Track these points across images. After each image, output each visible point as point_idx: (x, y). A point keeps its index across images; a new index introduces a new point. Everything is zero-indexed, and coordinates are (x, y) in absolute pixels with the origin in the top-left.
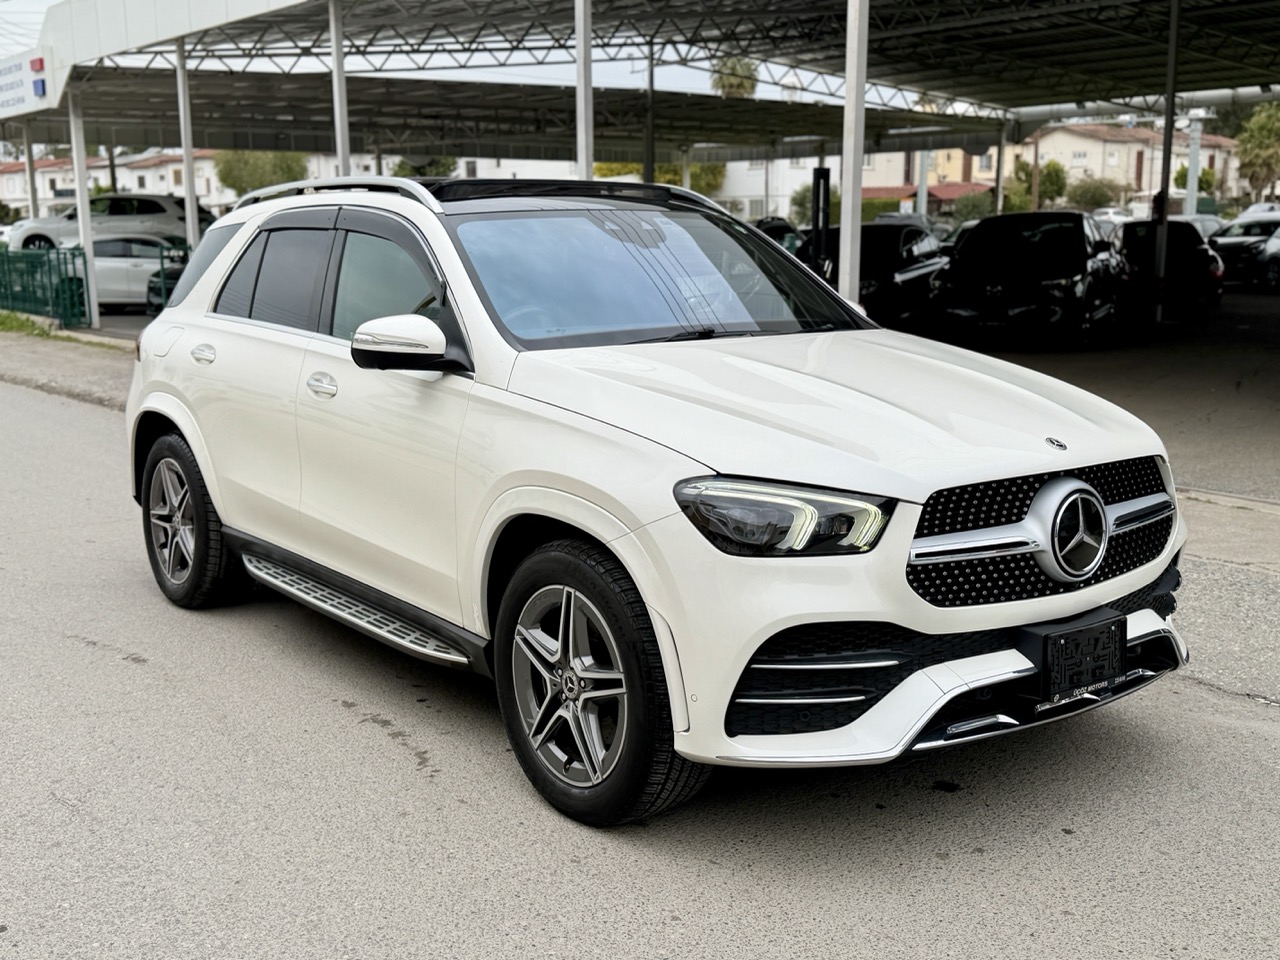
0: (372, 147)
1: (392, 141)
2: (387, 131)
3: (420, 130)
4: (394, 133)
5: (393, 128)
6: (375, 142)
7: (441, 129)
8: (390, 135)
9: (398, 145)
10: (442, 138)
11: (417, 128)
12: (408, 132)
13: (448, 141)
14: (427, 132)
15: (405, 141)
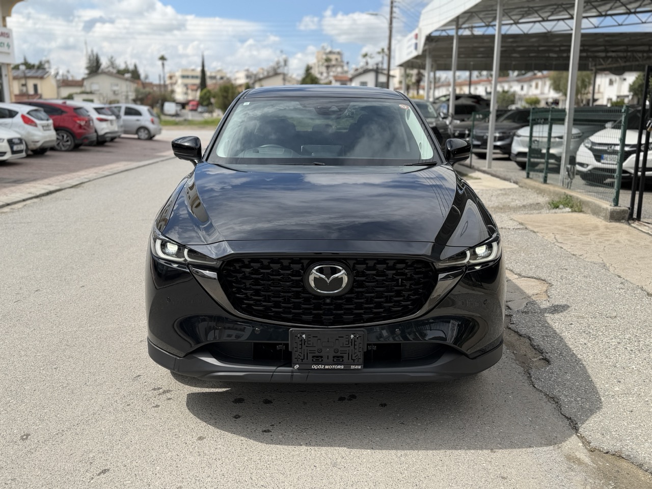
0: (594, 68)
1: (602, 64)
2: (601, 60)
3: (615, 59)
4: (604, 60)
5: (604, 58)
6: (595, 65)
7: (625, 57)
8: (602, 61)
9: (604, 67)
10: (625, 62)
11: (615, 57)
12: (610, 60)
13: (628, 64)
14: (619, 60)
15: (609, 64)
